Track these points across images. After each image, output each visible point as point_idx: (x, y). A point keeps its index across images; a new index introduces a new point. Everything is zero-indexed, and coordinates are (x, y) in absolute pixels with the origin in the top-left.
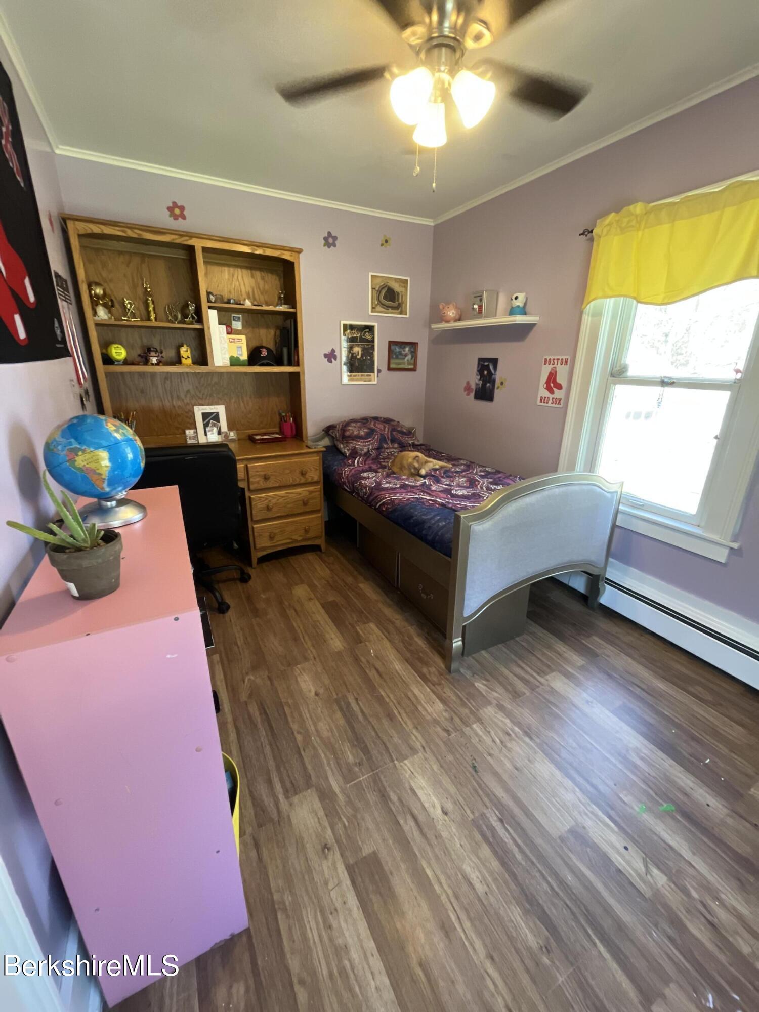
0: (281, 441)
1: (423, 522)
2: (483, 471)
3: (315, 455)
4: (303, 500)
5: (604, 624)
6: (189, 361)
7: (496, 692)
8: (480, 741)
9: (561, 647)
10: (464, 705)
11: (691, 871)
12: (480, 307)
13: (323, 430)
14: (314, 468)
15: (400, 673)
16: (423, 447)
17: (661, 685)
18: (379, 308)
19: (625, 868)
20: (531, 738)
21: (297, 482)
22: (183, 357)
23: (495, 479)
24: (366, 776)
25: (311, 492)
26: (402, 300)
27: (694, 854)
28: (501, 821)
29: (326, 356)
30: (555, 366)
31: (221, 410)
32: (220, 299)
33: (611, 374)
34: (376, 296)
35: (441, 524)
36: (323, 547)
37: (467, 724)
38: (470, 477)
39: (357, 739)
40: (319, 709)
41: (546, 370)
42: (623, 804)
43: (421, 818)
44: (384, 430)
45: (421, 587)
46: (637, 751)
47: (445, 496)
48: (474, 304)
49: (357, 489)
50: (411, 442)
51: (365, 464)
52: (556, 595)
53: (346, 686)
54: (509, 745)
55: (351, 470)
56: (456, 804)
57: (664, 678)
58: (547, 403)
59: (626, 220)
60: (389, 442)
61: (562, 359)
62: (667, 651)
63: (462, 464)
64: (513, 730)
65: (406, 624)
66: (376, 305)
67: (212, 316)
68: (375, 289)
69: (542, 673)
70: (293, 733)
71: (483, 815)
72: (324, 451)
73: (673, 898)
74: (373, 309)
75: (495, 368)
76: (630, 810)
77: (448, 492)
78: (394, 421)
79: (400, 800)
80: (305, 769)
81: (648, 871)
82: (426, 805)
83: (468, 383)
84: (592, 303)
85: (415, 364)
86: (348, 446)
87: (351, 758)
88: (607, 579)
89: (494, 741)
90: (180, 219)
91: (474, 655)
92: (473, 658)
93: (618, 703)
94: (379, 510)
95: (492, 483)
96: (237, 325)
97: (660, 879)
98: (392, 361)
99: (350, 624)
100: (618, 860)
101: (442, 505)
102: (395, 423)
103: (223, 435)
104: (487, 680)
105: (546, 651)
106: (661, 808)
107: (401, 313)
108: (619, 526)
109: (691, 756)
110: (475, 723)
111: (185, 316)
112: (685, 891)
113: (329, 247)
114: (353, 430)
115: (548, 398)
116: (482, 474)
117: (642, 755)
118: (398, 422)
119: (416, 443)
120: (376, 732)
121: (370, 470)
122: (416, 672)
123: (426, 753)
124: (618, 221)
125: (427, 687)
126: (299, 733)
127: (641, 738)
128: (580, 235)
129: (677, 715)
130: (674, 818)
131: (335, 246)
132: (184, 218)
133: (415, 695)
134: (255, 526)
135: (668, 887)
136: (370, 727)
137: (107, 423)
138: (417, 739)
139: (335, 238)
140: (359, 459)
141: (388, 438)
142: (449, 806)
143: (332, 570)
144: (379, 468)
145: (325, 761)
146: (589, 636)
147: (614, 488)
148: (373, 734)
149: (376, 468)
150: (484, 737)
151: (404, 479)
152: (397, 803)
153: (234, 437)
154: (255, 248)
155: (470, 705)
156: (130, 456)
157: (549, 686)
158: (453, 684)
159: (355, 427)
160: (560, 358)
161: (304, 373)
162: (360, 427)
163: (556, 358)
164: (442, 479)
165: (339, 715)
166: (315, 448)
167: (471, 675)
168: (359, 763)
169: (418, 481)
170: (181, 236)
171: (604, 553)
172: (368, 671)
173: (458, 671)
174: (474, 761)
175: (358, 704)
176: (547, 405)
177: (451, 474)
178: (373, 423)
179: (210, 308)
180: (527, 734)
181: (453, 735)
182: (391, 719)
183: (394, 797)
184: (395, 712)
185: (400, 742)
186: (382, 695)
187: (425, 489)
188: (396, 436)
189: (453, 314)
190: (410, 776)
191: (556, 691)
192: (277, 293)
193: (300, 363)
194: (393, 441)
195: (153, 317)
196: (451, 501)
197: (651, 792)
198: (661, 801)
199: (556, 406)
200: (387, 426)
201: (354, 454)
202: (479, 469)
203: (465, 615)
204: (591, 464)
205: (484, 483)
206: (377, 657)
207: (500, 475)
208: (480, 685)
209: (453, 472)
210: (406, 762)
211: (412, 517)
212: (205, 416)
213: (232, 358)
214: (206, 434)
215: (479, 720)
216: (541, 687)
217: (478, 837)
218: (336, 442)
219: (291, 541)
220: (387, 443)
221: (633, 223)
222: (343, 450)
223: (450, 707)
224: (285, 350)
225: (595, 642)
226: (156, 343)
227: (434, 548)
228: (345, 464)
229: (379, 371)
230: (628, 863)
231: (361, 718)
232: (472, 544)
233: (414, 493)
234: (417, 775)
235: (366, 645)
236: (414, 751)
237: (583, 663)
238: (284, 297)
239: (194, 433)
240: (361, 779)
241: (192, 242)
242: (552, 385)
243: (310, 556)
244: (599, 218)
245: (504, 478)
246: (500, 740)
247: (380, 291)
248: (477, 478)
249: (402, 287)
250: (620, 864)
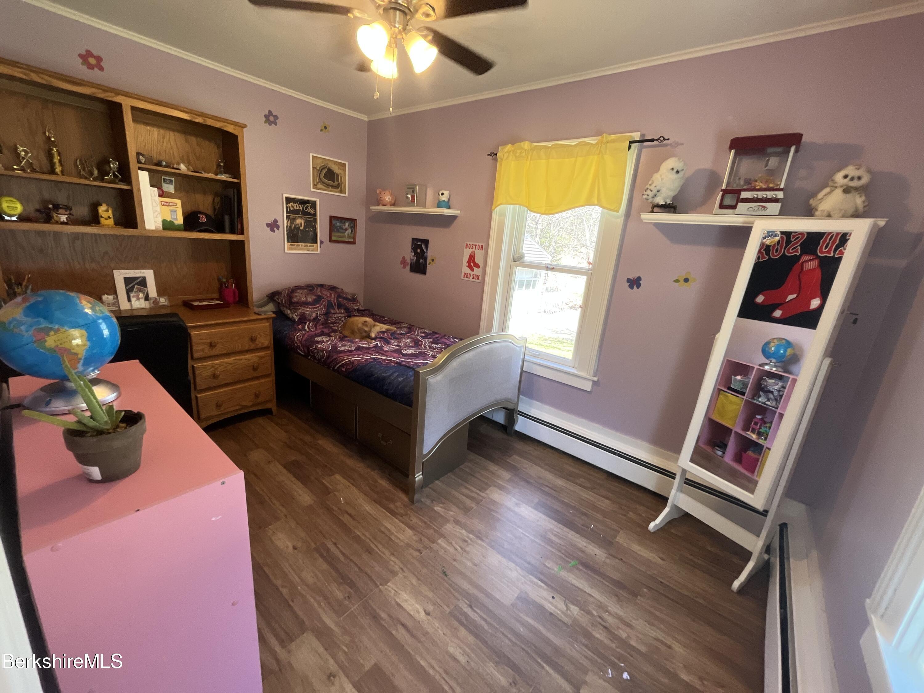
0: (223, 308)
1: (384, 379)
2: (423, 333)
3: (264, 321)
4: (254, 366)
5: (520, 446)
6: (111, 222)
7: (452, 511)
8: (445, 552)
9: (493, 467)
10: (429, 527)
11: (591, 599)
12: (413, 197)
13: (267, 296)
14: (264, 334)
15: (371, 512)
16: (367, 312)
17: (560, 482)
18: (320, 185)
19: (554, 611)
20: (483, 540)
21: (246, 348)
22: (102, 217)
23: (434, 339)
24: (356, 606)
25: (261, 358)
26: (341, 180)
27: (592, 588)
28: (470, 606)
29: (268, 225)
30: (474, 250)
31: (149, 275)
32: (150, 160)
33: (513, 259)
34: (317, 175)
35: (399, 379)
36: (274, 410)
37: (434, 542)
38: (413, 338)
39: (342, 578)
40: (300, 560)
41: (467, 253)
42: (548, 569)
43: (410, 624)
44: (331, 296)
45: (380, 435)
46: (551, 530)
47: (397, 355)
48: (407, 194)
49: (313, 352)
50: (356, 308)
51: (316, 328)
52: (484, 429)
53: (323, 534)
54: (468, 549)
55: (304, 335)
56: (435, 605)
57: (563, 477)
58: (469, 278)
59: (519, 151)
60: (336, 308)
61: (479, 245)
62: (561, 458)
63: (404, 327)
64: (468, 538)
65: (369, 470)
66: (318, 183)
67: (143, 177)
68: (316, 168)
69: (483, 489)
70: (277, 589)
71: (457, 607)
72: (273, 318)
73: (584, 620)
74: (315, 186)
75: (427, 247)
76: (553, 572)
77: (398, 351)
78: (339, 288)
79: (389, 616)
80: (297, 617)
81: (568, 608)
82: (412, 613)
83: (404, 257)
84: (498, 208)
85: (354, 237)
86: (295, 312)
87: (340, 595)
88: (519, 411)
89: (456, 549)
90: (96, 69)
91: (430, 486)
92: (430, 488)
93: (536, 500)
94: (339, 371)
95: (432, 343)
96: (170, 188)
97: (575, 610)
98: (334, 234)
99: (316, 479)
100: (549, 607)
101: (397, 363)
102: (340, 291)
103: (152, 301)
104: (444, 503)
105: (483, 473)
106: (571, 565)
107: (341, 192)
108: (526, 372)
109: (582, 525)
110: (440, 538)
111: (103, 173)
112: (589, 613)
113: (270, 124)
114: (300, 296)
115: (470, 274)
116: (423, 335)
117: (556, 533)
118: (342, 289)
119: (361, 308)
120: (358, 567)
121: (322, 334)
122: (385, 509)
123: (404, 572)
124: (513, 151)
125: (395, 520)
126: (283, 587)
127: (553, 522)
128: (488, 155)
129: (572, 501)
130: (578, 569)
131: (276, 124)
132: (101, 69)
133: (388, 529)
134: (199, 396)
135: (579, 614)
136: (352, 565)
137: (80, 300)
138: (395, 563)
139: (276, 117)
140: (309, 324)
141: (335, 304)
142: (430, 608)
143: (287, 432)
144: (331, 332)
145: (316, 605)
146: (511, 456)
147: (522, 343)
148: (356, 569)
149: (328, 332)
150: (448, 548)
151: (357, 342)
152: (388, 619)
153: (166, 304)
154: (195, 116)
155: (434, 526)
156: (106, 333)
157: (489, 498)
158: (417, 513)
159: (302, 293)
160: (477, 244)
161: (249, 241)
162: (308, 295)
163: (474, 244)
164: (391, 341)
165: (321, 561)
166: (265, 314)
167: (430, 502)
168: (348, 597)
169: (371, 343)
170: (105, 91)
171: (517, 392)
172: (341, 518)
173: (419, 501)
174: (443, 568)
175: (338, 548)
176: (469, 279)
177: (397, 336)
178: (319, 290)
179: (140, 169)
180: (479, 538)
181: (423, 553)
182: (369, 553)
183: (384, 615)
184: (373, 546)
185: (381, 569)
186: (358, 535)
187: (378, 350)
188: (342, 302)
189: (389, 199)
190: (394, 594)
191: (494, 501)
192: (215, 161)
193: (245, 231)
194: (340, 306)
195: (58, 169)
196: (403, 359)
197: (563, 556)
198: (569, 560)
199: (476, 280)
200: (332, 293)
201: (303, 319)
202: (420, 331)
203: (425, 453)
204: (503, 327)
205: (426, 343)
206: (347, 503)
207: (437, 336)
208: (438, 508)
209: (398, 334)
210: (389, 584)
211: (373, 375)
212: (128, 281)
213: (164, 222)
214: (129, 300)
215: (443, 536)
216: (484, 500)
217: (455, 623)
218: (282, 308)
219: (240, 407)
220: (334, 309)
221: (524, 154)
222: (291, 316)
223: (418, 532)
224: (227, 218)
225: (515, 459)
226: (62, 199)
227: (395, 400)
228: (296, 329)
229: (321, 242)
230: (556, 607)
231: (342, 558)
232: (428, 394)
233: (370, 354)
234: (400, 592)
235: (335, 495)
236: (394, 573)
237: (510, 476)
238: (224, 165)
239: (114, 298)
240: (352, 609)
241: (118, 99)
242: (472, 264)
243: (261, 421)
244: (501, 145)
245: (441, 338)
246: (460, 547)
247: (321, 171)
248: (419, 338)
249: (341, 169)
250: (551, 609)
